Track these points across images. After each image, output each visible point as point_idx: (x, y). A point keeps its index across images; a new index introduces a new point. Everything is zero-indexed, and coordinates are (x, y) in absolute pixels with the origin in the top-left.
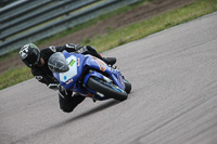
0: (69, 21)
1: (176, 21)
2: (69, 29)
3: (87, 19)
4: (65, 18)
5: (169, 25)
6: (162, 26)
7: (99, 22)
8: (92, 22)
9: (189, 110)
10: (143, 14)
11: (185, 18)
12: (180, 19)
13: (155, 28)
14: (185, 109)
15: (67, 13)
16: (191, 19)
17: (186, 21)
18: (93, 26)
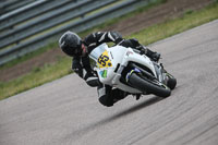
0: (19, 49)
2: (19, 58)
3: (36, 47)
4: (15, 46)
7: (49, 50)
8: (41, 51)
15: (17, 42)
18: (43, 55)
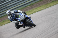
1: (36, 11)
5: (35, 12)
6: (33, 12)
9: (40, 35)
10: (28, 9)
11: (39, 10)
12: (38, 10)
13: (31, 13)
14: (39, 34)
16: (40, 10)
17: (39, 11)
